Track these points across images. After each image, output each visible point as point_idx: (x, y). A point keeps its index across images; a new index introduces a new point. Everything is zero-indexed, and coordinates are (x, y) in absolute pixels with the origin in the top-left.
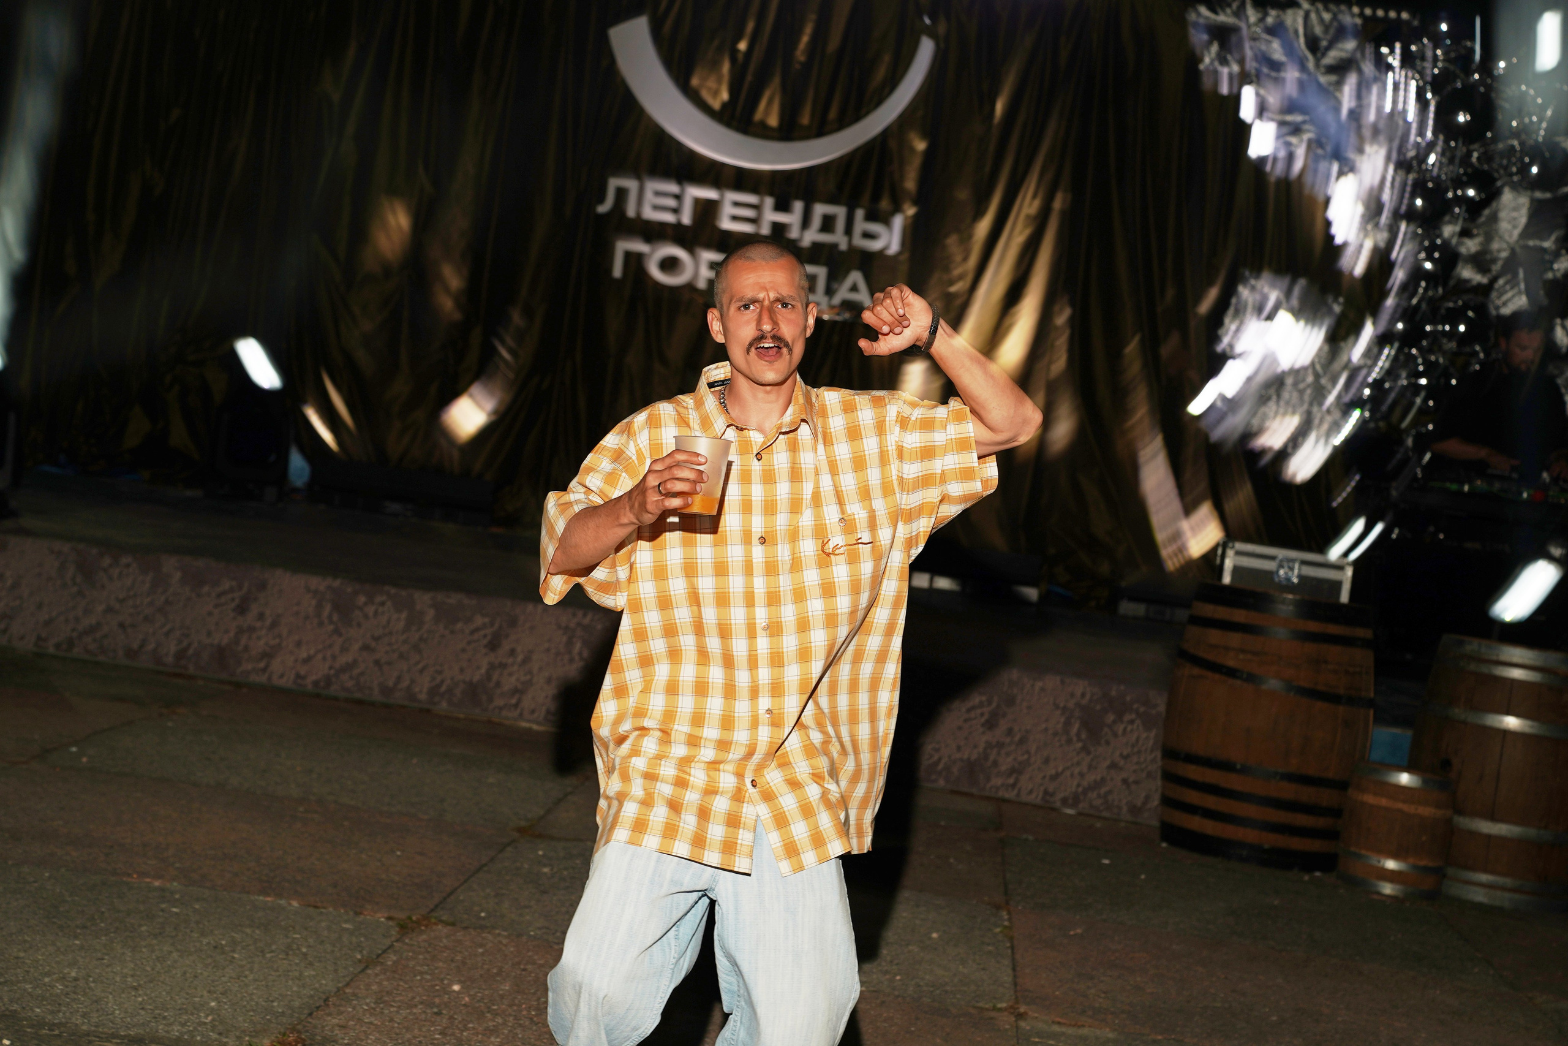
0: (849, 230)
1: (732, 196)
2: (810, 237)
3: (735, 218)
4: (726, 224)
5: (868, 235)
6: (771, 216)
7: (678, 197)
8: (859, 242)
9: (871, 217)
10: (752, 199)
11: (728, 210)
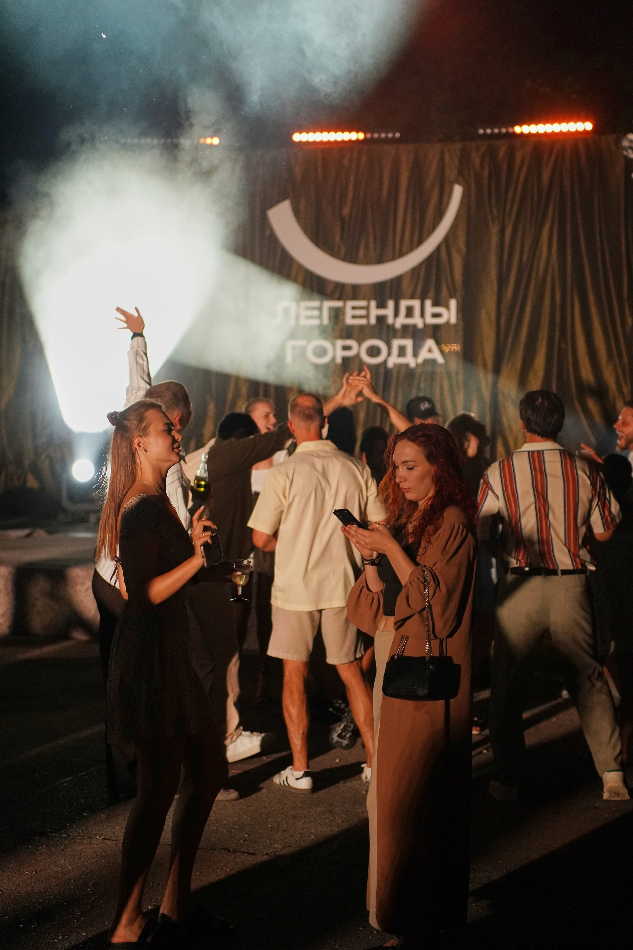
0: (422, 315)
1: (350, 304)
2: (401, 321)
3: (354, 317)
4: (349, 321)
5: (436, 315)
6: (375, 312)
7: (320, 309)
8: (430, 320)
9: (436, 304)
10: (363, 303)
11: (349, 313)
